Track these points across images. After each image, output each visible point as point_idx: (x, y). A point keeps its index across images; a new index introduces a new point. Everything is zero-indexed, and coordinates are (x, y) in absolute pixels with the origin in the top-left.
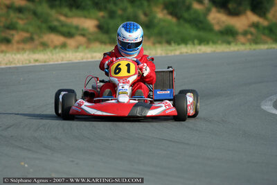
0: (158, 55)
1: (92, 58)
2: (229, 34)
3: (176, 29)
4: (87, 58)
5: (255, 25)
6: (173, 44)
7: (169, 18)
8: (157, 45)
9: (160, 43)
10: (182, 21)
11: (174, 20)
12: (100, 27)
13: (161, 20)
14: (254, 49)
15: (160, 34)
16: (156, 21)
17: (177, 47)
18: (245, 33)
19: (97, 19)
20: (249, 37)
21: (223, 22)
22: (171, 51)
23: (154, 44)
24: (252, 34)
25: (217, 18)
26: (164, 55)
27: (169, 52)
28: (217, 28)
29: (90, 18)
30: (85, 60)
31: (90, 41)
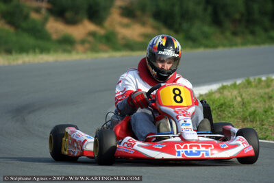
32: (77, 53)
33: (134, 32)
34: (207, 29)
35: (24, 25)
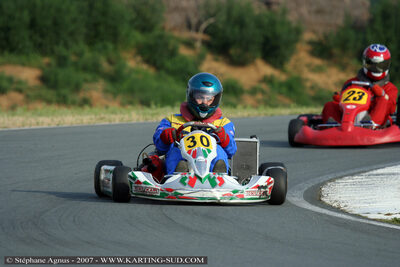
0: (134, 121)
1: (38, 124)
2: (230, 92)
3: (155, 84)
4: (31, 125)
5: (268, 80)
6: (153, 106)
7: (145, 67)
8: (129, 107)
9: (131, 103)
10: (163, 73)
11: (151, 71)
12: (44, 79)
13: (132, 71)
14: (272, 115)
15: (131, 91)
16: (125, 72)
17: (159, 110)
18: (253, 91)
19: (40, 68)
20: (259, 96)
21: (222, 75)
22: (153, 115)
23: (123, 105)
24: (263, 92)
25: (214, 69)
26: (141, 121)
27: (149, 117)
29: (30, 66)
30: (26, 127)
31: (28, 99)
32: (245, 107)
33: (328, 79)
35: (168, 64)
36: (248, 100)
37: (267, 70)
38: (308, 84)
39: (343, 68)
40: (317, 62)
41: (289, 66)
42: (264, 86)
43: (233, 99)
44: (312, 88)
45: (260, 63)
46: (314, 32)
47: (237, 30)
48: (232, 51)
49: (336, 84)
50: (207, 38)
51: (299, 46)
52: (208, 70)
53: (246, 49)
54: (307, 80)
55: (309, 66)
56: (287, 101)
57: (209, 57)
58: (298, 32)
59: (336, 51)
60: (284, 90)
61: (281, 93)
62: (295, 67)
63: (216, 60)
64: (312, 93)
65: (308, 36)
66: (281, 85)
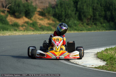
2: (16, 26)
5: (27, 23)
18: (22, 26)
20: (24, 27)
21: (13, 21)
24: (25, 26)
25: (10, 19)
28: (10, 23)
33: (44, 22)
34: (76, 22)
36: (21, 28)
37: (26, 20)
38: (39, 24)
39: (49, 19)
40: (41, 17)
41: (33, 19)
42: (25, 24)
43: (16, 28)
44: (40, 25)
45: (24, 18)
46: (40, 8)
47: (17, 8)
48: (16, 14)
49: (47, 24)
50: (9, 10)
51: (36, 12)
52: (9, 19)
53: (20, 13)
54: (38, 22)
55: (38, 18)
56: (32, 29)
57: (9, 16)
58: (36, 8)
59: (47, 14)
60: (32, 25)
61: (30, 26)
62: (35, 19)
63: (11, 16)
64: (40, 26)
65: (38, 10)
66: (31, 24)
